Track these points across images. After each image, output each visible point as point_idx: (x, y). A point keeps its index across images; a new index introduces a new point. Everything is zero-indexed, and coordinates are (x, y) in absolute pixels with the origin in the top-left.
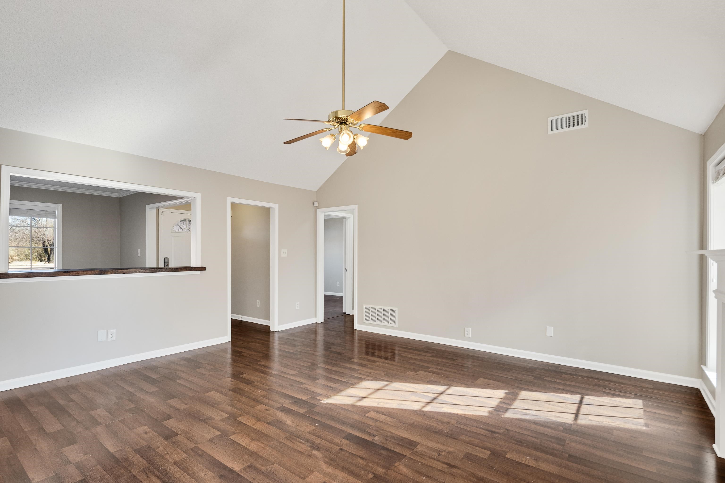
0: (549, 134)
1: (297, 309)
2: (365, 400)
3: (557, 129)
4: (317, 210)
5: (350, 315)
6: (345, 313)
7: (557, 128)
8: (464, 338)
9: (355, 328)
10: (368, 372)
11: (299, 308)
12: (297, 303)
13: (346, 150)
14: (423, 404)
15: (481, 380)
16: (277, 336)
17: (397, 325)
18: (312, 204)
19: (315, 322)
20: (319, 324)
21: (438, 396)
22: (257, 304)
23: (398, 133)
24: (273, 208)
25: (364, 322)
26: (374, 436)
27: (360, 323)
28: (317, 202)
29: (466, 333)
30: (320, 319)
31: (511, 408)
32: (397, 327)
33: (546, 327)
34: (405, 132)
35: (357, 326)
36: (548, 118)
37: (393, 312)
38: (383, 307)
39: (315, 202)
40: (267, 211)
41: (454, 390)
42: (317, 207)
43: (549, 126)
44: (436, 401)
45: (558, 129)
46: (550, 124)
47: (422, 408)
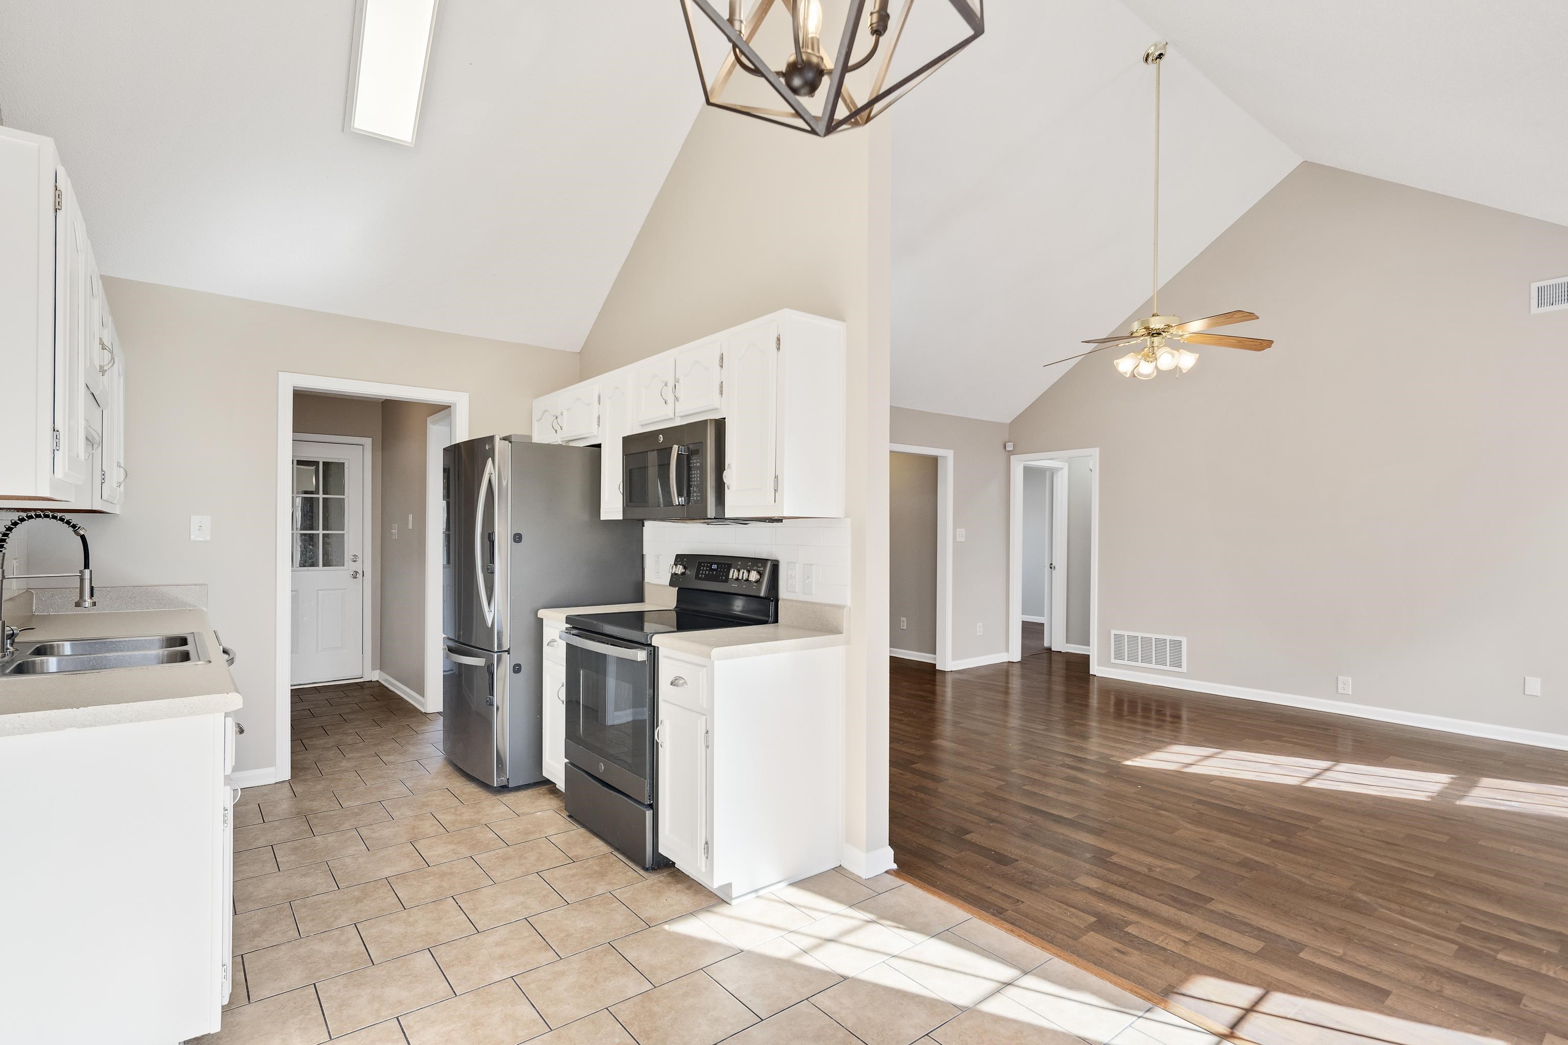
0: (1531, 313)
1: (978, 634)
2: (1193, 767)
3: (1552, 304)
4: (1012, 457)
5: (1060, 652)
6: (1051, 649)
7: (1552, 302)
8: (1336, 695)
9: (1091, 673)
10: (1174, 736)
11: (981, 634)
12: (979, 624)
13: (1149, 373)
14: (1302, 780)
15: (1392, 758)
16: (949, 679)
17: (1184, 669)
18: (1002, 447)
19: (1006, 660)
20: (1014, 664)
21: (1322, 772)
22: (901, 623)
23: (1247, 343)
24: (945, 458)
25: (1112, 662)
26: (1244, 805)
27: (1103, 663)
28: (1011, 443)
29: (1340, 686)
30: (1015, 655)
31: (1469, 795)
32: (1185, 672)
33: (1525, 678)
34: (1260, 341)
35: (1095, 669)
36: (1530, 283)
37: (1177, 645)
38: (1154, 636)
39: (1009, 443)
40: (933, 462)
41: (1344, 767)
42: (1011, 453)
43: (1533, 298)
44: (1321, 777)
45: (1554, 304)
46: (1534, 294)
47: (1302, 783)
